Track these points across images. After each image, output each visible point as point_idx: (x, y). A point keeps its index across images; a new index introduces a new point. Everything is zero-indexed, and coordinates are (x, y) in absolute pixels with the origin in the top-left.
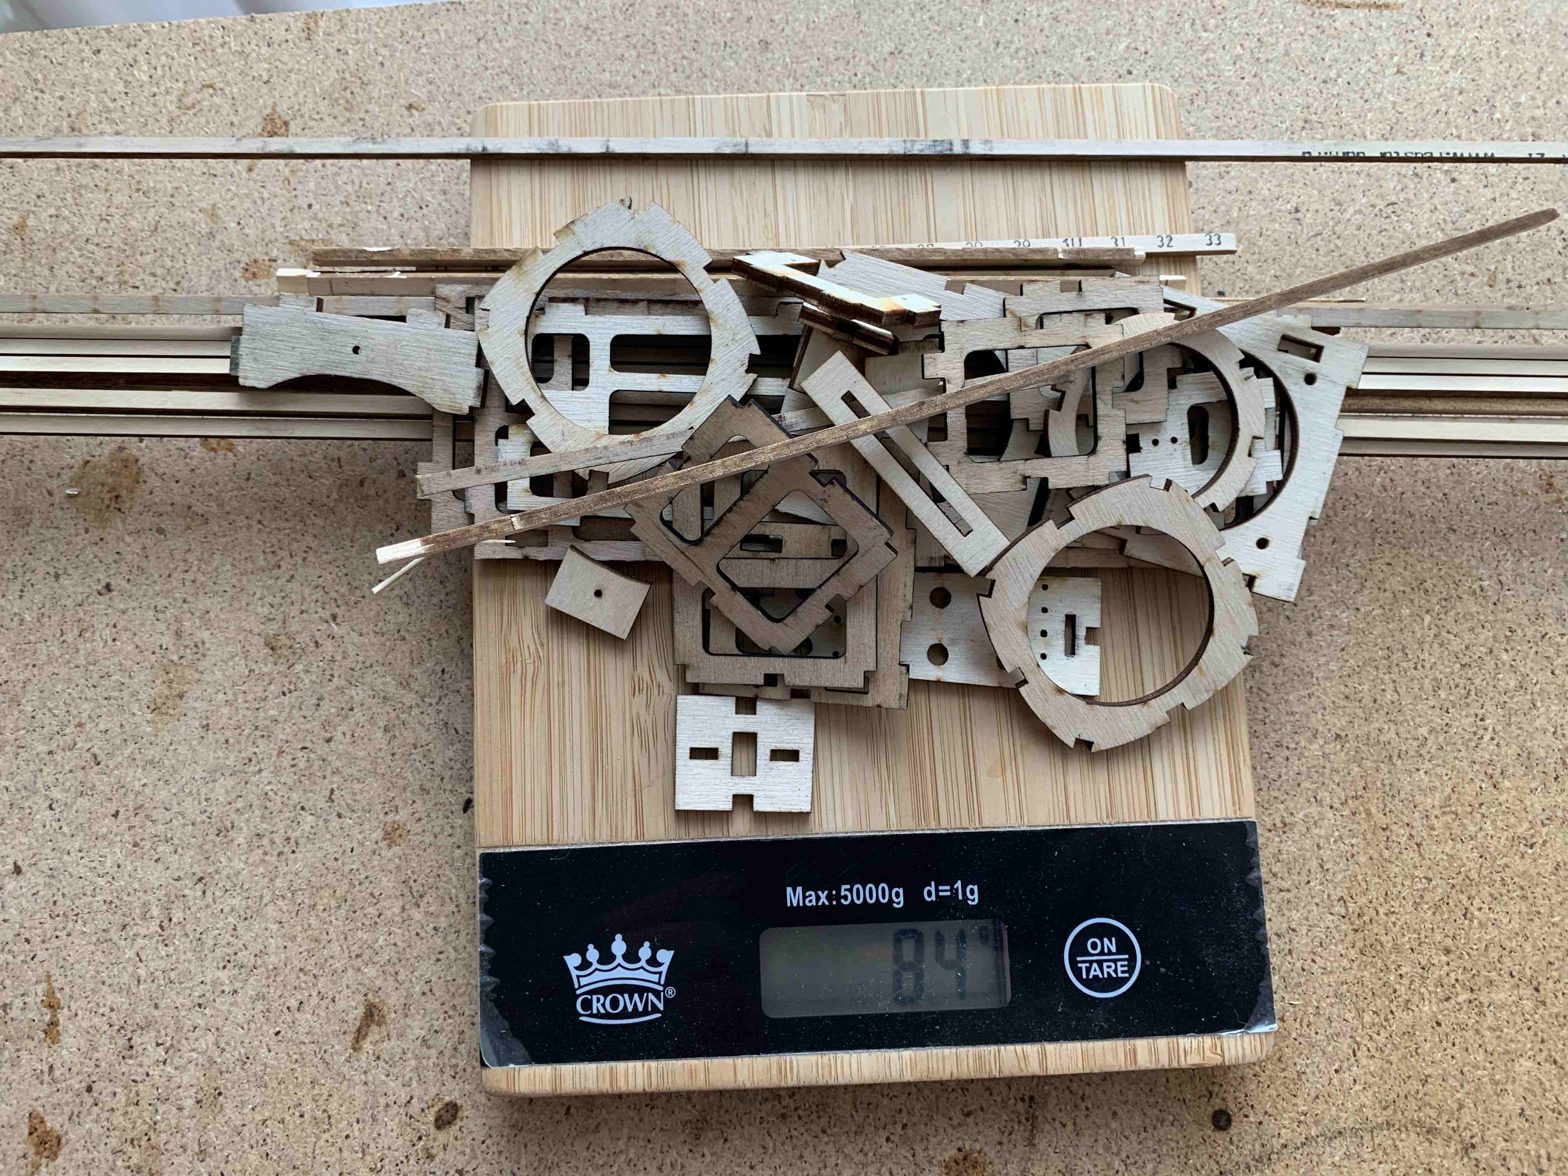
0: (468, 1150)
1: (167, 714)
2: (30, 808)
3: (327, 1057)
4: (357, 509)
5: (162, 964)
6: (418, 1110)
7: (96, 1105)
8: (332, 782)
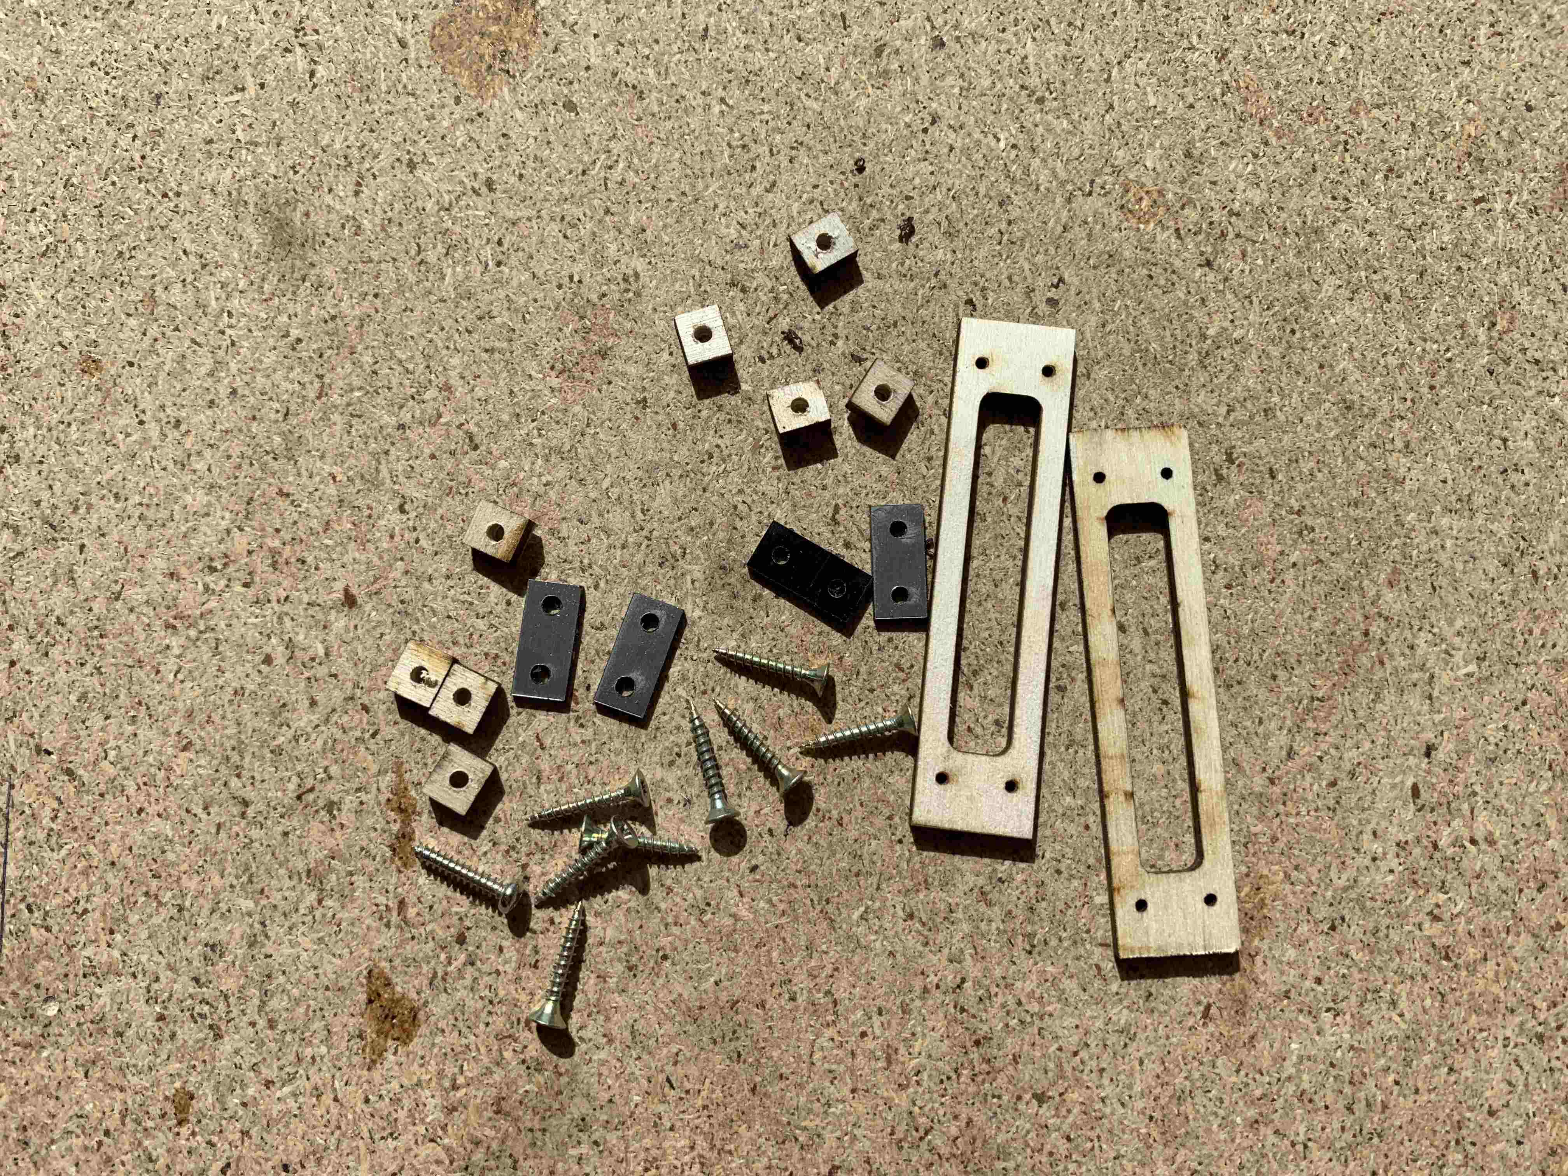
0: (1051, 1065)
1: (581, 379)
2: (369, 508)
3: (830, 908)
4: (870, 90)
5: (577, 754)
6: (974, 1000)
7: (472, 964)
8: (835, 496)
